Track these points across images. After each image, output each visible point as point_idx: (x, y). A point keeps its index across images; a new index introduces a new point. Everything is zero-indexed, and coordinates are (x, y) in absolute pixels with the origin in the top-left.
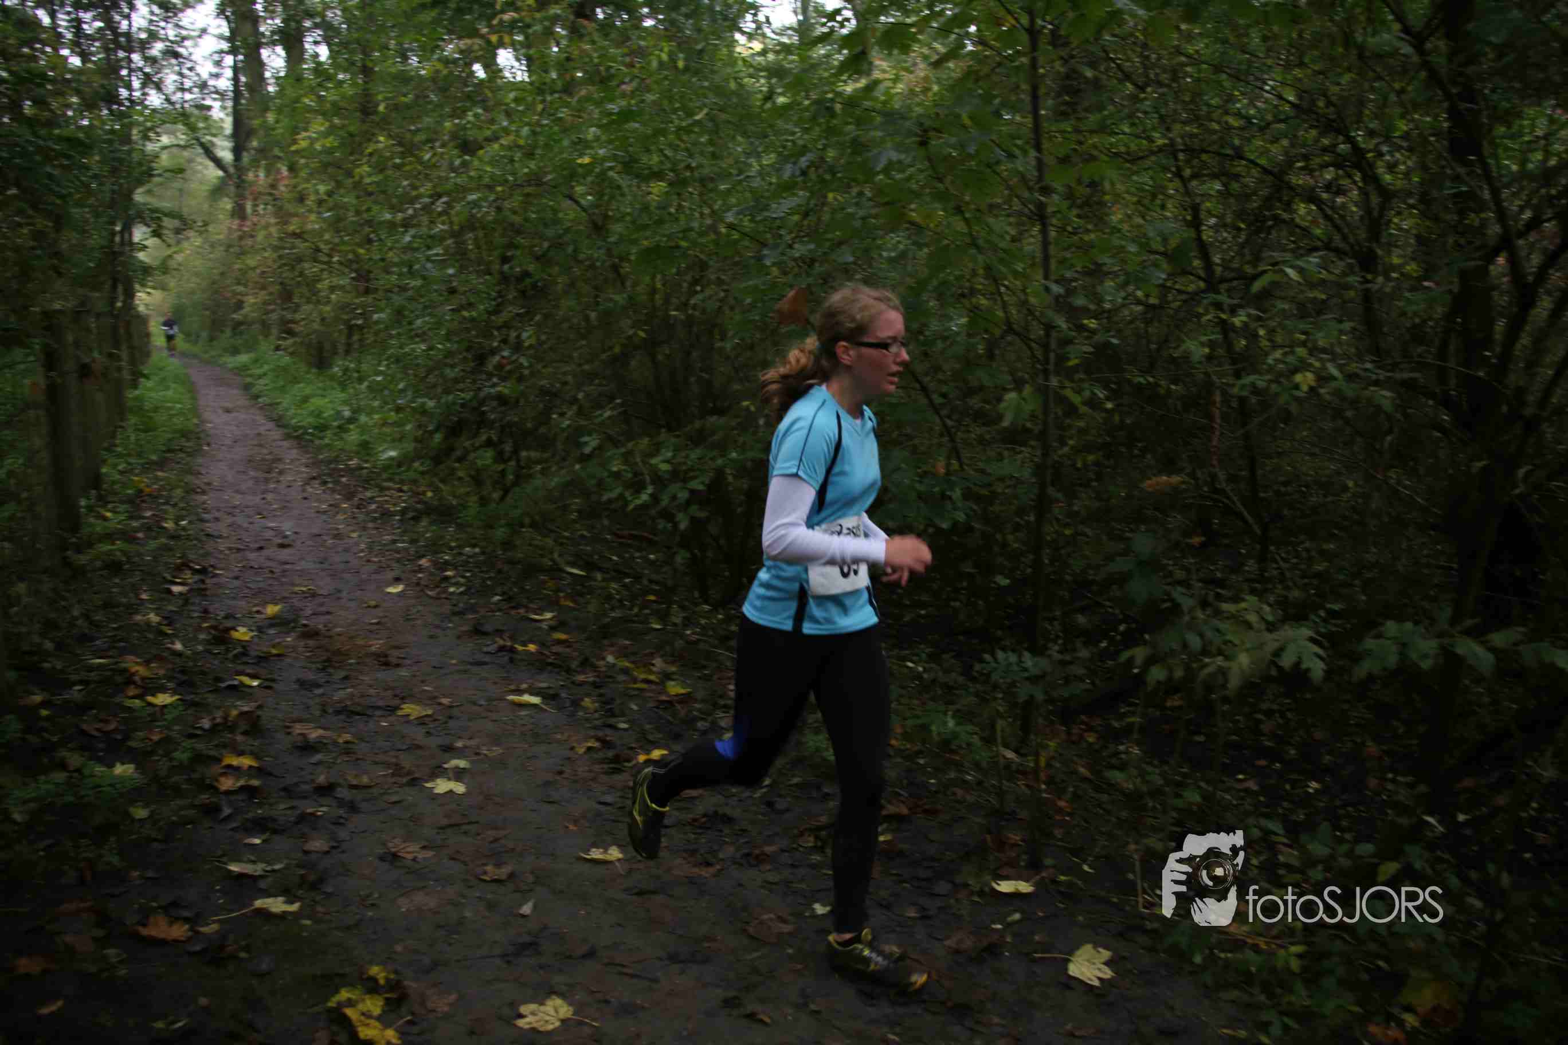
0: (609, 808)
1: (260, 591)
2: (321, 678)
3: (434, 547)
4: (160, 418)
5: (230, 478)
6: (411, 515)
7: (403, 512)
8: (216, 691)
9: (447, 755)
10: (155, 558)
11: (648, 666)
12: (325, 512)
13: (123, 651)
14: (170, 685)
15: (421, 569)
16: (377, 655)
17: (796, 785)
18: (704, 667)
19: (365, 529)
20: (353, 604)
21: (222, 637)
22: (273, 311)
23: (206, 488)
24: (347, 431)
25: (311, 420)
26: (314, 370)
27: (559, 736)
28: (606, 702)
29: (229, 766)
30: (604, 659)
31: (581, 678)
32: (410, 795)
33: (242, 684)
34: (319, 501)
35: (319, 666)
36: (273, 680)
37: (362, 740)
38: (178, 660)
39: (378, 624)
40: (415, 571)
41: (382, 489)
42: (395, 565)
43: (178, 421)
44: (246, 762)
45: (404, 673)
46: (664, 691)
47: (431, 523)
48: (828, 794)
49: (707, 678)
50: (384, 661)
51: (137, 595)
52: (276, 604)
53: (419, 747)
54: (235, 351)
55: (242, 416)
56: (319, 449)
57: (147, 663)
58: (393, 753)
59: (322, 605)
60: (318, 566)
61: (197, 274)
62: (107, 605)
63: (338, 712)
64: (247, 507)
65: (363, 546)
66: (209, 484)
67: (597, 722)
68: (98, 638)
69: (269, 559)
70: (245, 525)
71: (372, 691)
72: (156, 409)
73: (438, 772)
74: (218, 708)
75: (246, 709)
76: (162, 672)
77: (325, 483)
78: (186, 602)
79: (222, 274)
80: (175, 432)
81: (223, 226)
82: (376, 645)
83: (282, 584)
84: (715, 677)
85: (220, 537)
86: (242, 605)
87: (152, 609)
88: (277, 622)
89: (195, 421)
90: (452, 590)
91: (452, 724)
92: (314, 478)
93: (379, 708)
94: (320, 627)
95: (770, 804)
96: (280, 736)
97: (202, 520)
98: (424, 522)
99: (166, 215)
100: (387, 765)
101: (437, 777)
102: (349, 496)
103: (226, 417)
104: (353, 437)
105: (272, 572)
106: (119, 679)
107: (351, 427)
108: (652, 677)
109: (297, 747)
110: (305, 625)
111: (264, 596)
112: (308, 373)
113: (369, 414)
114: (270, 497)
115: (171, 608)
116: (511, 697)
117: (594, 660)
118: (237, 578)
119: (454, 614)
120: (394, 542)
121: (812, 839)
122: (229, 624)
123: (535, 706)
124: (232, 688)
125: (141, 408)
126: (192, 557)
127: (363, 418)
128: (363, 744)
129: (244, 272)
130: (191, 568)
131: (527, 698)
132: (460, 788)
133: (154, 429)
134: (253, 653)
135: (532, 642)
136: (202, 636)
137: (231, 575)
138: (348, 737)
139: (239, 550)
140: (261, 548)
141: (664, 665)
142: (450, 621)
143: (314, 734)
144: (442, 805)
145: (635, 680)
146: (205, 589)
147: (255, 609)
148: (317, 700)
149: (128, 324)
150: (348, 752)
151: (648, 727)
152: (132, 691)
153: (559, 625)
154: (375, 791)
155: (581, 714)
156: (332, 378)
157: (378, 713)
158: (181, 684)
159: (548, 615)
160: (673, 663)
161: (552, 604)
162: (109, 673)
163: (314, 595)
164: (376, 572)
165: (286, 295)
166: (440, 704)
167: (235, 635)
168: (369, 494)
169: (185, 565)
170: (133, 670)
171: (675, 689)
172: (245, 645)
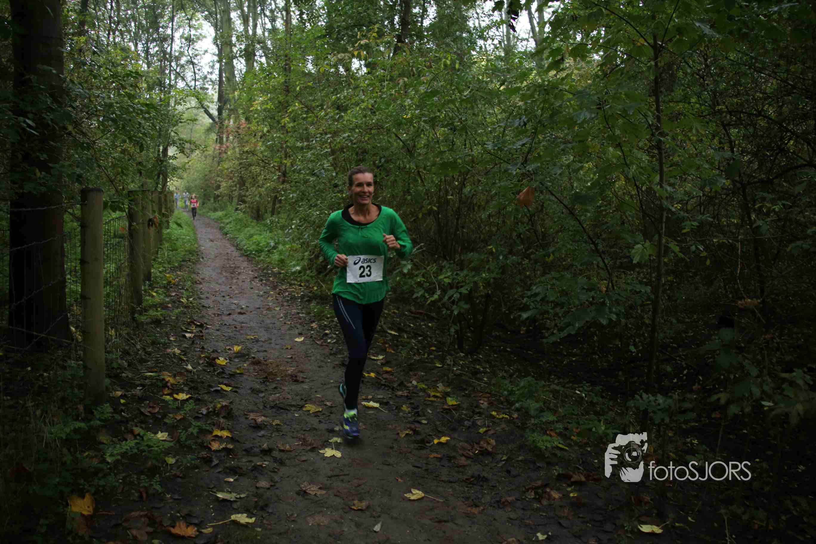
0: (420, 470)
1: (230, 338)
2: (262, 387)
3: (319, 317)
4: (179, 244)
5: (213, 276)
6: (306, 299)
7: (302, 297)
8: (209, 393)
9: (331, 435)
10: (177, 317)
11: (435, 388)
12: (262, 296)
13: (161, 369)
14: (186, 388)
15: (312, 329)
16: (292, 376)
17: (521, 461)
18: (466, 389)
19: (283, 305)
20: (277, 347)
21: (211, 362)
22: (235, 190)
23: (202, 281)
24: (272, 253)
25: (254, 247)
26: (255, 221)
27: (390, 427)
28: (414, 407)
29: (216, 436)
30: (411, 382)
31: (400, 393)
32: (311, 456)
33: (222, 389)
34: (258, 290)
35: (261, 380)
36: (237, 388)
37: (285, 423)
38: (189, 375)
39: (292, 358)
40: (308, 330)
41: (291, 285)
42: (299, 326)
43: (188, 246)
44: (225, 434)
45: (305, 386)
46: (445, 403)
47: (318, 303)
48: (539, 467)
49: (468, 396)
50: (295, 379)
51: (168, 338)
52: (238, 345)
53: (315, 429)
54: (215, 210)
55: (219, 244)
56: (258, 263)
57: (175, 376)
58: (302, 432)
59: (262, 346)
60: (259, 325)
61: (198, 171)
62: (153, 343)
63: (272, 407)
64: (222, 292)
65: (282, 315)
66: (203, 279)
67: (410, 419)
68: (148, 361)
69: (233, 320)
70: (222, 302)
71: (289, 396)
72: (177, 239)
73: (326, 444)
74: (211, 402)
75: (224, 404)
76: (182, 381)
77: (262, 280)
78: (193, 342)
79: (210, 171)
80: (186, 251)
81: (213, 148)
82: (291, 370)
83: (241, 334)
84: (472, 396)
85: (209, 307)
86: (221, 345)
87: (176, 346)
88: (240, 355)
89: (196, 245)
90: (329, 341)
91: (333, 416)
92: (256, 278)
93: (294, 406)
94: (262, 359)
95: (508, 472)
96: (242, 419)
97: (200, 298)
98: (313, 304)
99: (187, 142)
100: (300, 439)
101: (326, 447)
102: (274, 288)
103: (211, 244)
104: (276, 257)
105: (235, 327)
106: (160, 384)
107: (275, 251)
108: (438, 394)
109: (250, 426)
110: (254, 358)
111: (232, 340)
112: (251, 222)
113: (284, 244)
114: (233, 287)
115: (185, 345)
116: (364, 403)
117: (405, 383)
118: (218, 330)
119: (331, 354)
120: (298, 313)
121: (533, 493)
122: (214, 355)
123: (376, 408)
124: (217, 391)
125: (170, 238)
126: (195, 318)
127: (280, 247)
128: (286, 426)
129: (222, 171)
130: (195, 324)
131: (372, 404)
132: (338, 454)
133: (176, 250)
134: (227, 372)
135: (373, 372)
136: (201, 362)
137: (215, 328)
138: (277, 422)
139: (218, 315)
140: (230, 314)
141: (444, 388)
142: (329, 358)
143: (260, 420)
144: (328, 464)
145: (429, 396)
146: (202, 336)
147: (228, 347)
148: (261, 400)
149: (166, 196)
150: (278, 430)
151: (438, 423)
152: (166, 391)
153: (387, 363)
154: (293, 454)
155: (401, 414)
156: (265, 225)
157: (293, 409)
158: (190, 388)
159: (381, 357)
160: (448, 386)
161: (383, 351)
162: (154, 381)
163: (258, 341)
164: (289, 329)
165: (242, 182)
166: (326, 405)
167: (218, 362)
168: (284, 287)
169: (192, 322)
170: (167, 379)
171: (451, 401)
172: (223, 367)
